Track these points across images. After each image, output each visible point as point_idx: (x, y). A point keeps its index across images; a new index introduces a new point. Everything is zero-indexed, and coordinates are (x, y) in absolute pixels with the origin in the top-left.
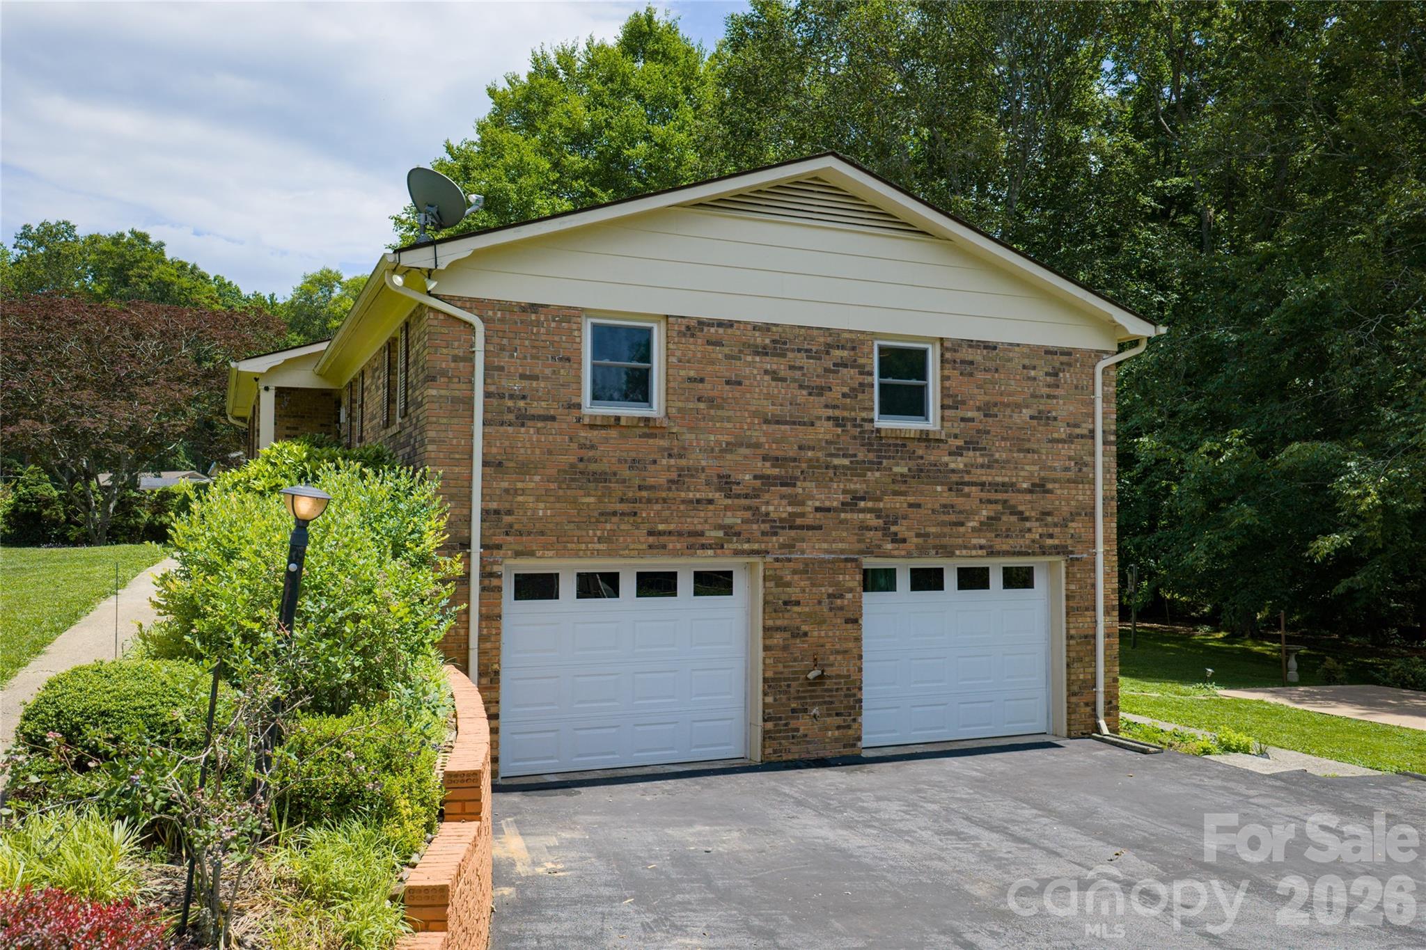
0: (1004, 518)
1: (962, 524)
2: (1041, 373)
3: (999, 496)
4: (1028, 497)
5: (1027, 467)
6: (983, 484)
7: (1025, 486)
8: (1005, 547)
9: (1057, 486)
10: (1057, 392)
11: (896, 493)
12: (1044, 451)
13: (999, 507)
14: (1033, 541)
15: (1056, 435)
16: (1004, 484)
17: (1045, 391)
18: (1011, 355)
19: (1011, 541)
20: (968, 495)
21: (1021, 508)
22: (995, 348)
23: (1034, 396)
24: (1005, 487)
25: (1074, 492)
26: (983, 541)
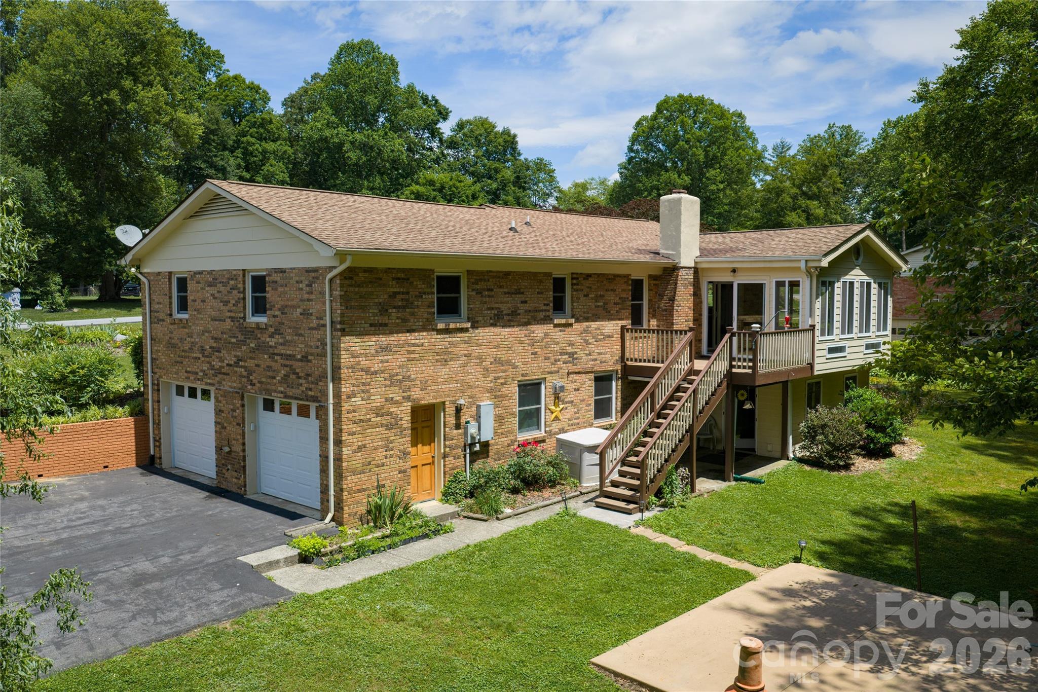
0: (291, 376)
1: (274, 378)
2: (304, 285)
3: (288, 363)
4: (300, 364)
5: (300, 345)
6: (282, 355)
7: (299, 357)
8: (291, 394)
9: (313, 358)
10: (312, 297)
11: (251, 358)
12: (306, 335)
13: (288, 369)
14: (303, 392)
15: (312, 325)
16: (290, 355)
17: (306, 296)
18: (291, 275)
19: (294, 391)
20: (276, 361)
21: (297, 371)
22: (285, 272)
23: (302, 300)
24: (291, 357)
25: (320, 362)
26: (282, 389)
